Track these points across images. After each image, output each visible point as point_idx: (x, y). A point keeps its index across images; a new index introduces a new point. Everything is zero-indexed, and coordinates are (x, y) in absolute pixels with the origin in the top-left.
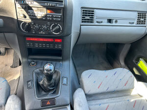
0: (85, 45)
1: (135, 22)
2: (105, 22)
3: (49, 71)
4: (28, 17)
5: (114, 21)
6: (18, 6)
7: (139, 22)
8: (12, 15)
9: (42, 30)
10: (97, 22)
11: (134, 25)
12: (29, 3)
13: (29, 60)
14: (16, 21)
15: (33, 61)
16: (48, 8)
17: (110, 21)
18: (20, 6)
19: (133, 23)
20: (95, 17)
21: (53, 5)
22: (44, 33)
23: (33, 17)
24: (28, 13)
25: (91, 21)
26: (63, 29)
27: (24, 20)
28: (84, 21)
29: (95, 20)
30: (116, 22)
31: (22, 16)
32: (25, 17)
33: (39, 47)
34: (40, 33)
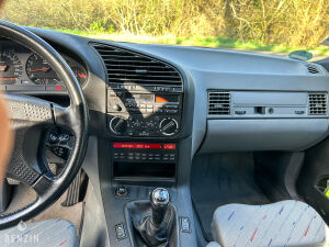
0: (210, 155)
1: (307, 110)
2: (251, 113)
4: (124, 109)
5: (267, 110)
6: (111, 92)
7: (313, 111)
8: (99, 107)
9: (144, 130)
10: (237, 113)
12: (130, 87)
14: (104, 117)
16: (158, 94)
17: (259, 110)
19: (303, 112)
20: (232, 105)
21: (166, 89)
22: (148, 134)
23: (134, 111)
24: (124, 102)
25: (225, 110)
26: (180, 126)
27: (116, 114)
28: (213, 111)
29: (232, 109)
30: (271, 111)
31: (115, 107)
33: (134, 159)
34: (140, 134)
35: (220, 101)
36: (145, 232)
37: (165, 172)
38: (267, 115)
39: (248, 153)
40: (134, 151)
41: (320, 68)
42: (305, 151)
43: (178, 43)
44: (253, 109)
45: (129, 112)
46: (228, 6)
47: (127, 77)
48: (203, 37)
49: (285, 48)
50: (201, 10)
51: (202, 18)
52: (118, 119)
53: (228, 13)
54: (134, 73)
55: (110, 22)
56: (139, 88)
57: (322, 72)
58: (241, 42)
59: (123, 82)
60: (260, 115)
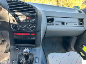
2: (60, 24)
4: (15, 21)
5: (65, 23)
6: (10, 15)
11: (77, 25)
12: (17, 13)
13: (15, 47)
14: (9, 24)
15: (17, 48)
16: (27, 16)
17: (63, 23)
18: (11, 15)
19: (76, 25)
21: (30, 14)
22: (25, 30)
23: (19, 21)
24: (16, 19)
25: (52, 23)
26: (36, 27)
27: (13, 23)
28: (48, 23)
29: (55, 23)
30: (67, 24)
31: (12, 20)
33: (21, 39)
34: (22, 30)
35: (50, 20)
36: (22, 63)
37: (32, 43)
38: (66, 25)
40: (21, 36)
41: (82, 11)
47: (17, 10)
52: (14, 24)
56: (20, 14)
57: (83, 13)
60: (63, 25)
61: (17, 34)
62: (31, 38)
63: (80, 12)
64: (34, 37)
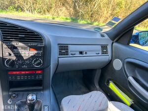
1: (100, 52)
2: (78, 54)
3: (32, 101)
4: (13, 55)
5: (84, 53)
6: (5, 46)
9: (24, 65)
10: (71, 54)
13: (10, 93)
14: (2, 59)
15: (15, 94)
17: (81, 53)
19: (99, 53)
20: (69, 51)
22: (26, 67)
24: (13, 51)
25: (67, 53)
27: (8, 58)
28: (61, 54)
29: (70, 53)
30: (86, 53)
31: (7, 54)
32: (10, 55)
33: (21, 79)
34: (23, 67)
35: (64, 49)
38: (84, 55)
39: (80, 70)
40: (20, 75)
42: (101, 69)
43: (53, 19)
44: (78, 53)
45: (16, 56)
46: (75, 4)
47: (15, 39)
48: (64, 17)
49: (97, 24)
50: (63, 5)
51: (64, 9)
52: (10, 60)
53: (75, 7)
54: (18, 37)
55: (19, 7)
58: (80, 20)
59: (12, 41)
60: (81, 55)
61: (14, 73)
62: (35, 77)
63: (102, 36)
64: (40, 75)
